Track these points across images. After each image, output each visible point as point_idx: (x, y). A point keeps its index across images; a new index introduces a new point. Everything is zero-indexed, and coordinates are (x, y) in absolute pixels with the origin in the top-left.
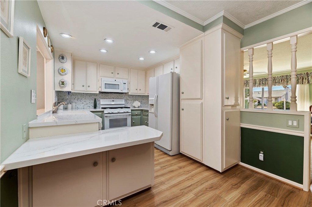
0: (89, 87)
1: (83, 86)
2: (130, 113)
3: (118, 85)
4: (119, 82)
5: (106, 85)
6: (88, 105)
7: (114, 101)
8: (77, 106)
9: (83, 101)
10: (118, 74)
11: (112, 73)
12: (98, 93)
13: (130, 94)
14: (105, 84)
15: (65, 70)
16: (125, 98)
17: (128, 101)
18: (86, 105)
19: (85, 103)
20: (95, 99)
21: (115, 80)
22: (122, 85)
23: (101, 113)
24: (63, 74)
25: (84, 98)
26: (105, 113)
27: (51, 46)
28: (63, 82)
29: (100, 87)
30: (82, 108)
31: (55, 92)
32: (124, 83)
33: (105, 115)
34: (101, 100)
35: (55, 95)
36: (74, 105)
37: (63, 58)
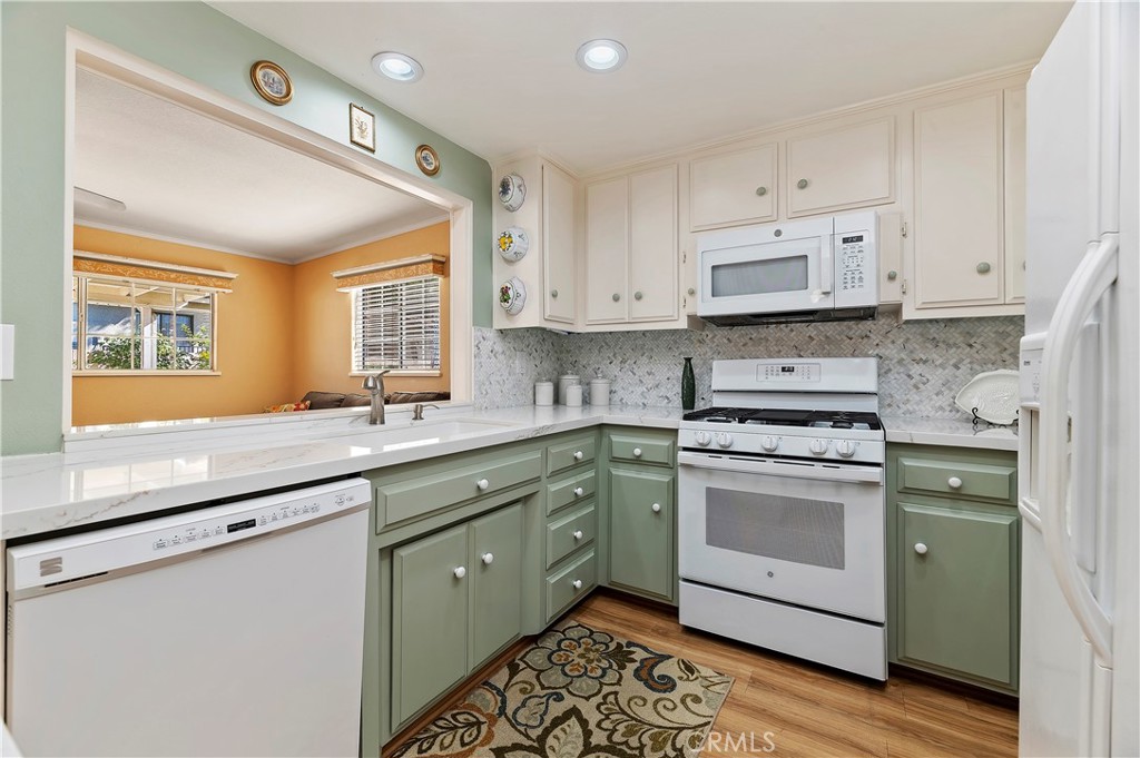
0: (639, 297)
1: (616, 299)
2: (875, 474)
3: (801, 263)
4: (804, 235)
5: (722, 272)
6: (663, 391)
7: (791, 370)
8: (621, 393)
9: (641, 371)
10: (803, 185)
11: (762, 192)
12: (683, 324)
13: (907, 314)
14: (714, 268)
15: (510, 236)
16: (891, 351)
17: (916, 370)
18: (654, 393)
19: (649, 381)
20: (688, 360)
21: (778, 233)
22: (826, 253)
23: (665, 443)
24: (510, 254)
25: (645, 359)
26: (681, 443)
27: (422, 148)
28: (505, 291)
29: (692, 293)
30: (637, 405)
31: (491, 334)
32: (846, 240)
33: (683, 457)
34: (715, 364)
35: (486, 346)
36: (600, 388)
37: (505, 188)
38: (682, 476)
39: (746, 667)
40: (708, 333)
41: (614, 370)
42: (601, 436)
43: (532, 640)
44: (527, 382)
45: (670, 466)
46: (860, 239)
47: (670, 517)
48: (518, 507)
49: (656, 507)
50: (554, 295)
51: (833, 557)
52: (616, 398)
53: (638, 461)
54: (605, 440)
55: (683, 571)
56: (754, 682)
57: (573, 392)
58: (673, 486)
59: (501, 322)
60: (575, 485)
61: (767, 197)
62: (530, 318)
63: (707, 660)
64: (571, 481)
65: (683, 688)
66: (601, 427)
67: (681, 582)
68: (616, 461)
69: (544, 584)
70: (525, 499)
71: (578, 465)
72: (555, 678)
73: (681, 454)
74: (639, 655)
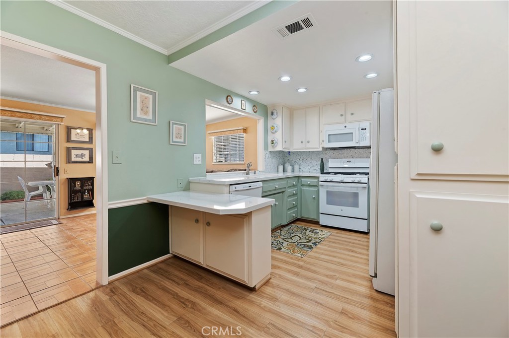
0: (308, 142)
1: (302, 142)
2: (365, 185)
3: (351, 135)
4: (353, 128)
5: (331, 136)
6: (315, 168)
7: (350, 162)
8: (302, 169)
9: (308, 162)
10: (352, 114)
11: (342, 115)
12: (320, 149)
14: (329, 135)
15: (273, 127)
18: (312, 168)
19: (311, 165)
20: (322, 159)
21: (345, 127)
22: (357, 132)
23: (316, 180)
24: (274, 131)
25: (310, 159)
26: (320, 180)
27: (254, 106)
28: (272, 141)
29: (323, 141)
30: (307, 172)
31: (268, 152)
32: (362, 129)
33: (320, 183)
34: (329, 160)
35: (267, 155)
36: (296, 167)
37: (272, 114)
38: (321, 189)
39: (336, 231)
40: (328, 152)
41: (301, 162)
42: (299, 179)
43: (284, 226)
44: (276, 165)
45: (317, 186)
46: (365, 129)
47: (317, 199)
48: (281, 194)
49: (314, 196)
50: (285, 142)
51: (356, 205)
52: (301, 170)
53: (309, 185)
54: (300, 180)
55: (320, 212)
56: (337, 233)
57: (289, 168)
58: (318, 191)
59: (270, 149)
60: (293, 191)
61: (343, 117)
62: (279, 148)
63: (326, 233)
64: (292, 190)
65: (320, 233)
66: (299, 177)
67: (320, 215)
68: (303, 185)
69: (287, 213)
70: (283, 192)
71: (294, 186)
72: (291, 232)
73: (320, 182)
74: (310, 229)
